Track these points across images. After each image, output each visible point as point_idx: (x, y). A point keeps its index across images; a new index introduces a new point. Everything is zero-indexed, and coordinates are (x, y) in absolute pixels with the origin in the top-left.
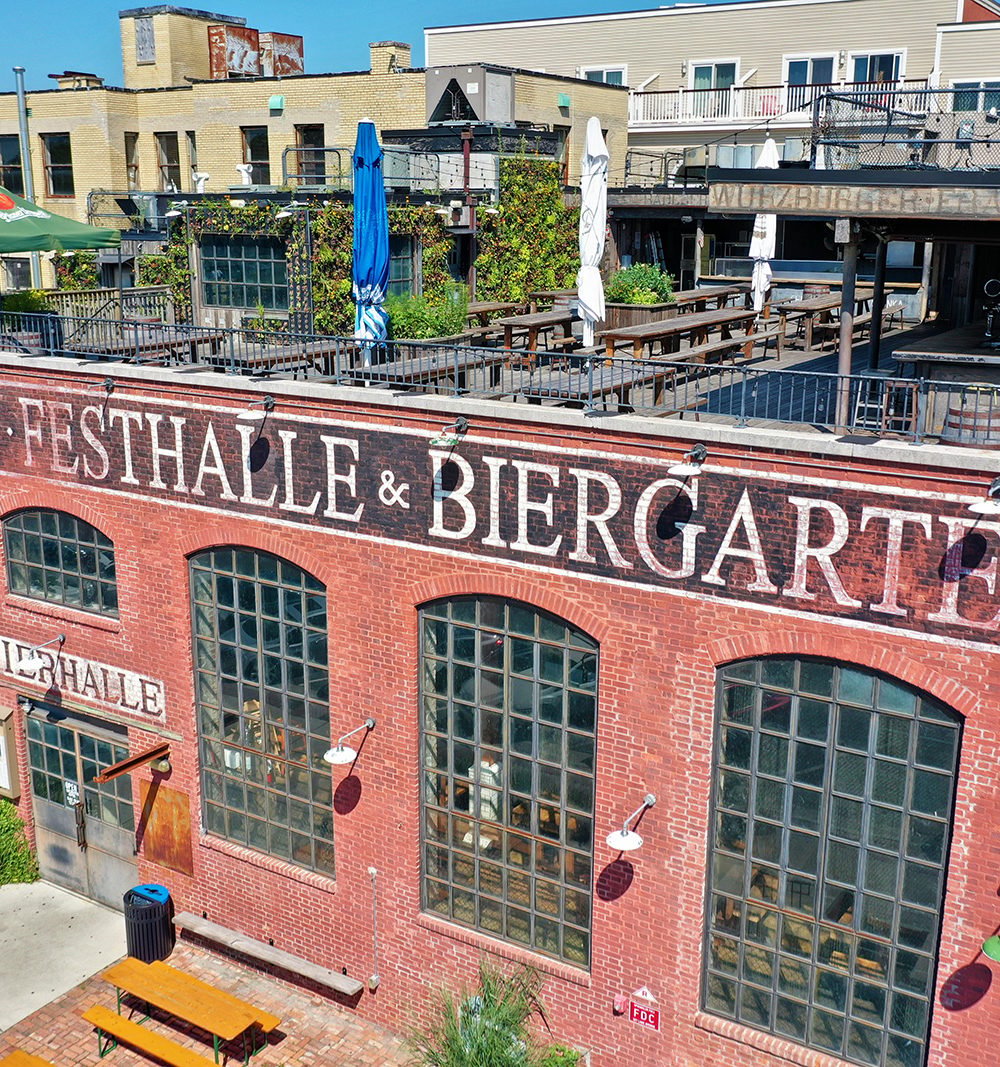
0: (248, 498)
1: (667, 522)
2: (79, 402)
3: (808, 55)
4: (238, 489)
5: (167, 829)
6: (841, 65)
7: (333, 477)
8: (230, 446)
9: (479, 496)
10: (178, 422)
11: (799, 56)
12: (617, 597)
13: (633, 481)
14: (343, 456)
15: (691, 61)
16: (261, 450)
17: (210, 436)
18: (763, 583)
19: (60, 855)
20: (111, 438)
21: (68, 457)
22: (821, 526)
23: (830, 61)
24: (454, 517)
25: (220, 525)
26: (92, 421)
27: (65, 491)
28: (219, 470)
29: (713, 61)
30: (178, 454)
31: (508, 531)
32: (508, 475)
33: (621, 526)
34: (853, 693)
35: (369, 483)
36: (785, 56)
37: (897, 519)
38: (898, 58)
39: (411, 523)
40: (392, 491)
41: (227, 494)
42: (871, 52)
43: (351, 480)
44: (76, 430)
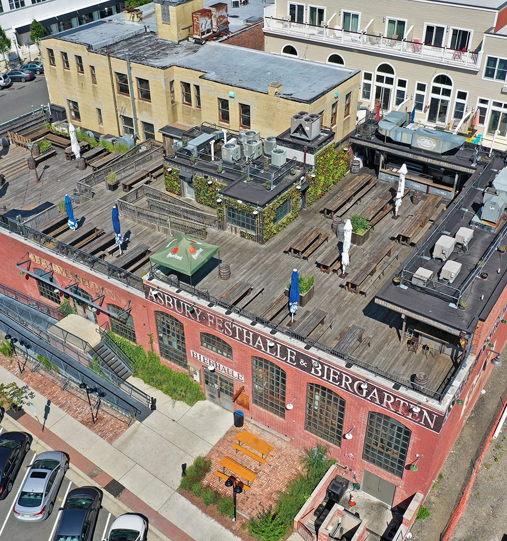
0: (268, 352)
1: (360, 389)
2: (224, 320)
3: (435, 25)
4: (266, 350)
5: (243, 400)
6: (447, 32)
7: (289, 356)
8: (264, 341)
9: (322, 370)
10: (251, 333)
11: (431, 24)
12: (351, 397)
13: (354, 379)
14: (292, 353)
15: (387, 17)
17: (259, 339)
18: (378, 402)
19: (212, 397)
21: (221, 328)
22: (389, 398)
23: (443, 29)
24: (317, 372)
25: (260, 353)
26: (228, 325)
27: (219, 334)
28: (261, 345)
29: (396, 19)
30: (251, 338)
31: (328, 378)
32: (329, 370)
33: (351, 385)
34: (393, 422)
35: (298, 360)
36: (425, 23)
37: (402, 402)
38: (470, 33)
39: (308, 369)
40: (303, 363)
41: (263, 350)
42: (459, 29)
43: (294, 358)
44: (223, 324)
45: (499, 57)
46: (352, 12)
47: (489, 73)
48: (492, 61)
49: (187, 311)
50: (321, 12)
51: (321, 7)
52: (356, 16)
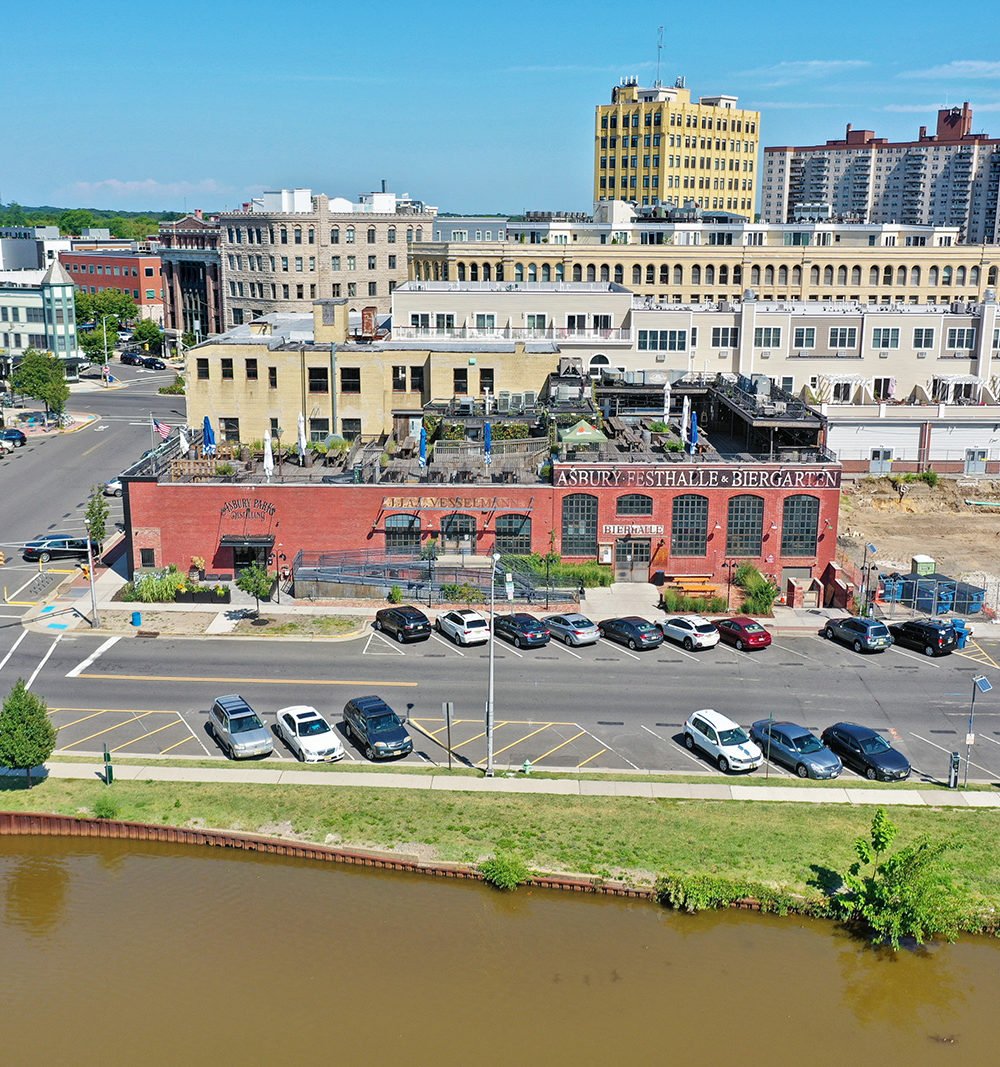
0: (691, 484)
1: (776, 479)
2: (646, 471)
3: (575, 314)
4: (688, 483)
5: (660, 558)
6: (587, 318)
7: (711, 478)
8: (687, 474)
9: (742, 478)
10: (674, 473)
11: (572, 314)
12: (768, 492)
13: (770, 473)
14: (714, 475)
15: (526, 313)
16: (694, 476)
17: (682, 474)
18: (791, 485)
19: (623, 574)
20: (655, 478)
21: (641, 482)
22: (800, 475)
23: (584, 316)
24: (737, 482)
25: (682, 490)
26: (650, 475)
27: (640, 489)
28: (684, 480)
29: (536, 313)
30: (673, 479)
31: (748, 483)
32: (748, 474)
33: (768, 480)
34: (804, 498)
35: (719, 479)
36: (566, 313)
37: (810, 473)
38: (609, 316)
39: (729, 484)
40: (724, 479)
41: (686, 484)
42: (600, 314)
43: (716, 479)
44: (645, 476)
45: (648, 330)
46: (486, 313)
47: (642, 346)
48: (643, 334)
49: (604, 479)
50: (450, 317)
51: (450, 313)
52: (491, 317)
